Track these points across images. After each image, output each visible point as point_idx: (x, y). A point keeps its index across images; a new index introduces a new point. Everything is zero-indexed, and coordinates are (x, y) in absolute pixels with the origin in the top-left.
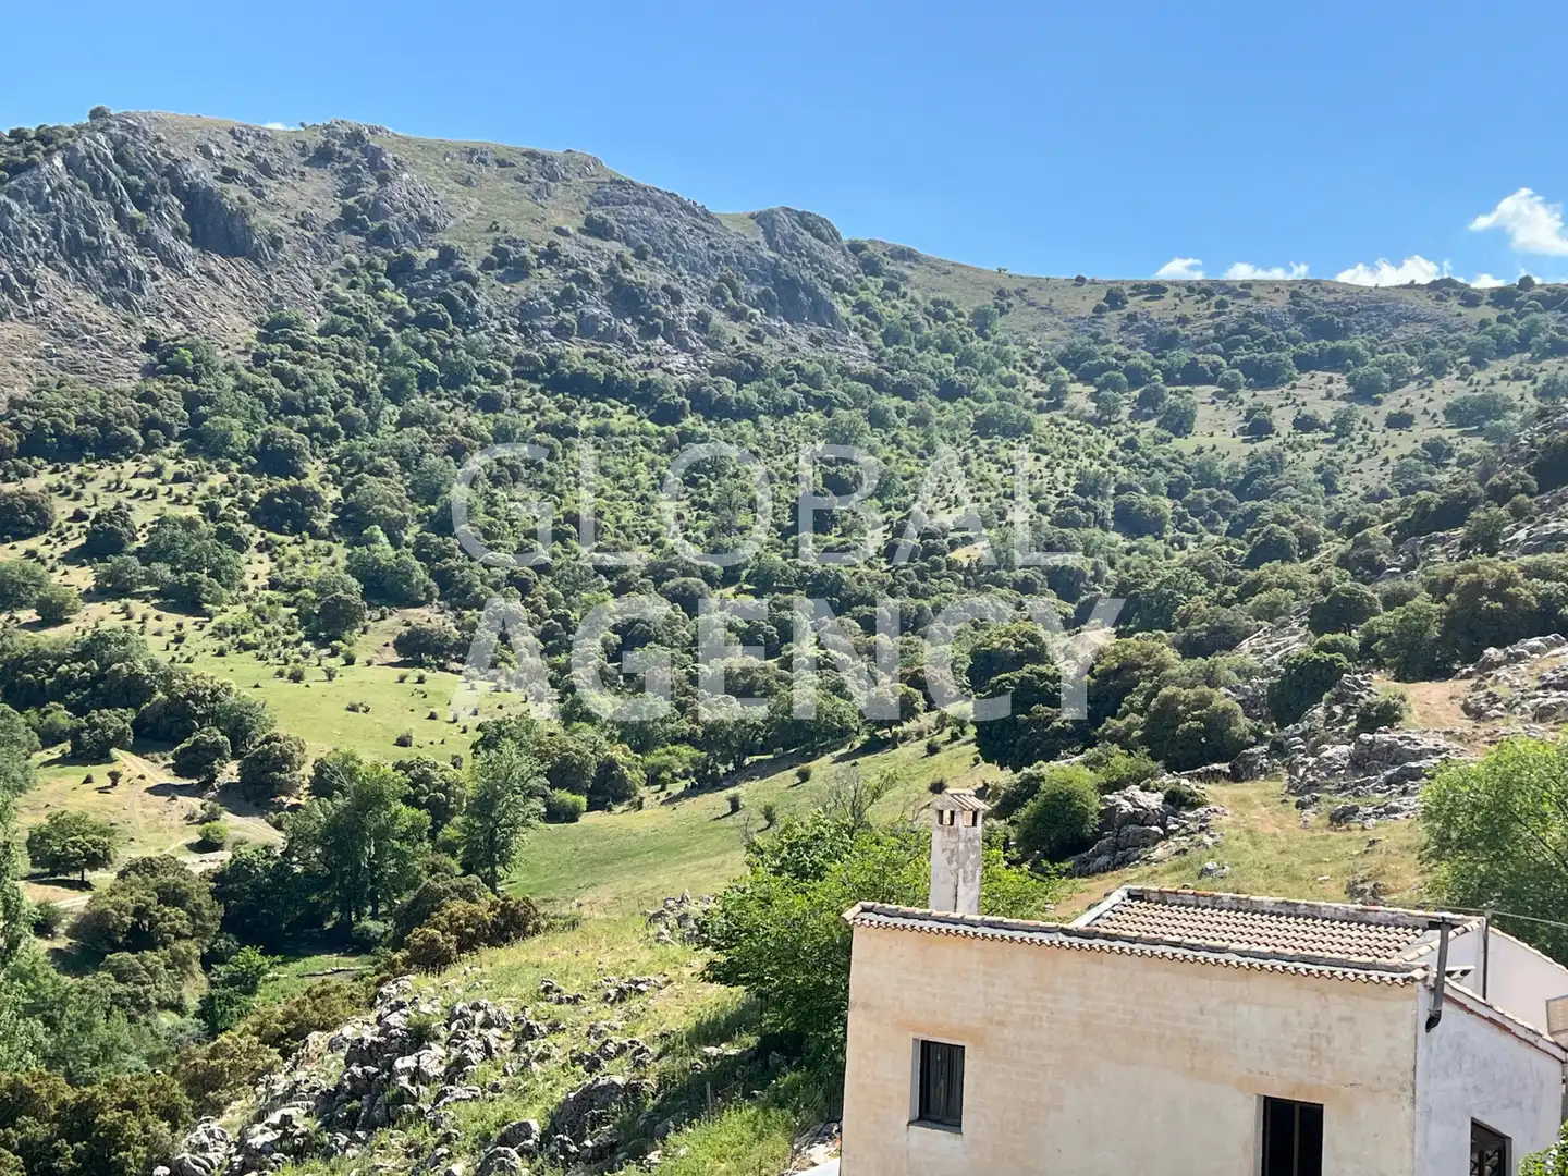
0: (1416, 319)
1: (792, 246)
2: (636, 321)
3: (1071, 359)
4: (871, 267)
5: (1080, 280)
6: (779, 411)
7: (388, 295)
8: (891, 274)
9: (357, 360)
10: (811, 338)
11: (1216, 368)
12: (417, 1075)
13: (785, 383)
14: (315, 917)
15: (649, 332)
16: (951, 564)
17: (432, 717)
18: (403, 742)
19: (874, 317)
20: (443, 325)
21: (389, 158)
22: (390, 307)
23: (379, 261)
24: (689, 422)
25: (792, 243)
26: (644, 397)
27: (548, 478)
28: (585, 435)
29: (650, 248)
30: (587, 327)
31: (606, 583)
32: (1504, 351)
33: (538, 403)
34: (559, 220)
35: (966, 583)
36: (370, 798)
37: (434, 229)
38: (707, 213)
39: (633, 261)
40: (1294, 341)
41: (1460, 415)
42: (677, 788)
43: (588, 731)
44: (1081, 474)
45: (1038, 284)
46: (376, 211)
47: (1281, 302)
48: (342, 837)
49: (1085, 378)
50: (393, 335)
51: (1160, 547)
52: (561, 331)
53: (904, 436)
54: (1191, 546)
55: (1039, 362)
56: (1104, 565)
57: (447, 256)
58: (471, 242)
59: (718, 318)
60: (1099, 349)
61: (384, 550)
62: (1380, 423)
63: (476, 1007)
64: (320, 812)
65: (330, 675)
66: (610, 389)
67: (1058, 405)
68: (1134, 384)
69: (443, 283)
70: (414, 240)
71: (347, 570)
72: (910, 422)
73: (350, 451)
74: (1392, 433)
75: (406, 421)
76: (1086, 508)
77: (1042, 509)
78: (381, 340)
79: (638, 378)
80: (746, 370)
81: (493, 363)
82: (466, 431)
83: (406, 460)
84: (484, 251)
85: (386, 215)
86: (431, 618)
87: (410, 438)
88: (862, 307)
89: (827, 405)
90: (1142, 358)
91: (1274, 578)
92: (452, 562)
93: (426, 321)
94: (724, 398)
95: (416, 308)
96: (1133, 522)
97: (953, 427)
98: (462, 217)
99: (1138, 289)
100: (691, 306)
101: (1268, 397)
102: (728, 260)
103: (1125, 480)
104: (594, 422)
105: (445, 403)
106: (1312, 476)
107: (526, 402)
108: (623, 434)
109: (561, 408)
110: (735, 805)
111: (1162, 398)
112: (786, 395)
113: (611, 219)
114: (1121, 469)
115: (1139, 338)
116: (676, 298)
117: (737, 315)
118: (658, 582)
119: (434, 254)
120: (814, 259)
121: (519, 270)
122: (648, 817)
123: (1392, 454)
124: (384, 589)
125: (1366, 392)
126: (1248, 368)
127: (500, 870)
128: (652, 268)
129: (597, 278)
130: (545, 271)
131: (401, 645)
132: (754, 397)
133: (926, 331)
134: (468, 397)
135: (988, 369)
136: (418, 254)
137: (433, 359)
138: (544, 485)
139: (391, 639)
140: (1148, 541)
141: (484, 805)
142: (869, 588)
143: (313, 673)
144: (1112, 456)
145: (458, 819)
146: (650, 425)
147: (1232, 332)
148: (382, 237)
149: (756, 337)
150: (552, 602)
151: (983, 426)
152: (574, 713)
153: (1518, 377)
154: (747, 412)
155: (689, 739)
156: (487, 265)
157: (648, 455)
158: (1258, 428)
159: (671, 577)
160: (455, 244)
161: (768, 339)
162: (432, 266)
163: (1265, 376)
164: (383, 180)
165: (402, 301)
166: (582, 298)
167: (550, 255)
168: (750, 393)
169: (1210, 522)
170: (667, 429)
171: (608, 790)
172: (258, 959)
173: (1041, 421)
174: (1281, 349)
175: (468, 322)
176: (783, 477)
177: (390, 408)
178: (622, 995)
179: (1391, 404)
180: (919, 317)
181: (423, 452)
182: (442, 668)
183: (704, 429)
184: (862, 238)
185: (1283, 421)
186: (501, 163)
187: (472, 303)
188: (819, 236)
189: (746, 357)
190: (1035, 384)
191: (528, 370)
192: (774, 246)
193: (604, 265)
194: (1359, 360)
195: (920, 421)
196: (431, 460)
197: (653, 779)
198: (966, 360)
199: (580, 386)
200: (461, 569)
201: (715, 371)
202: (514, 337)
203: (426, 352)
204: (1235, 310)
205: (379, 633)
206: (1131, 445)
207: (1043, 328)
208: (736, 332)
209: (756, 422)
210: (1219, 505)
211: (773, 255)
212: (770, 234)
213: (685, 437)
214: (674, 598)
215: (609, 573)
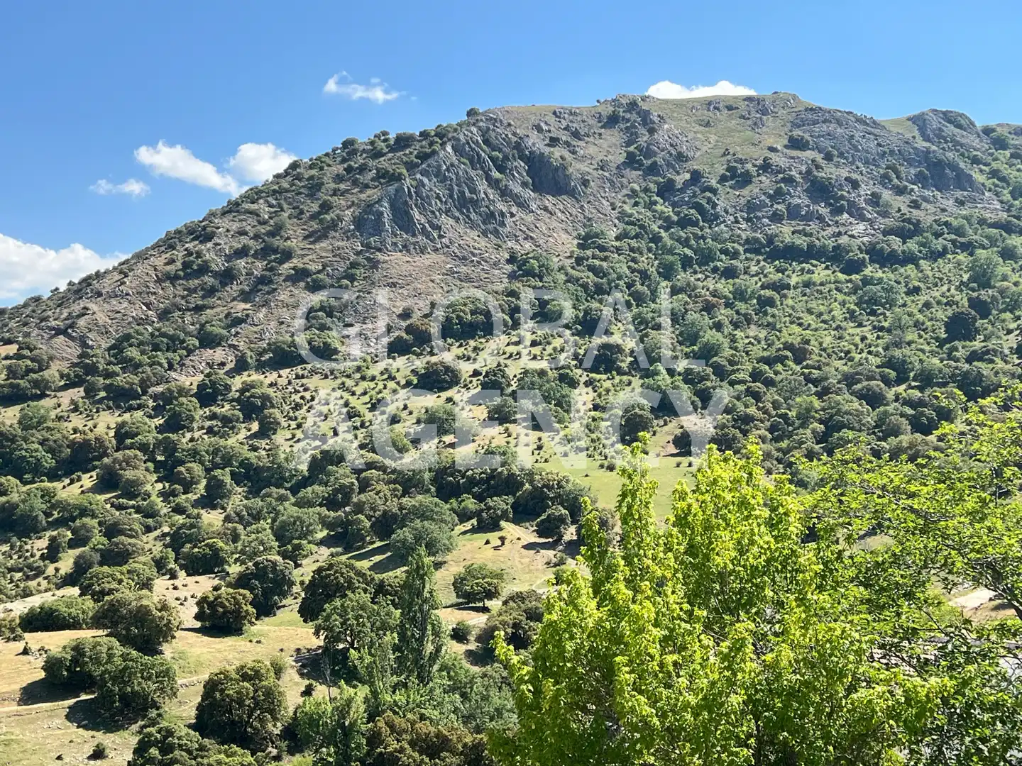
1: (939, 136)
2: (828, 204)
4: (1000, 144)
6: (935, 256)
7: (659, 207)
8: (1015, 147)
9: (641, 253)
10: (957, 200)
13: (937, 235)
15: (837, 211)
19: (1003, 179)
20: (695, 224)
21: (655, 116)
22: (661, 216)
23: (652, 185)
24: (868, 271)
25: (939, 134)
26: (835, 257)
27: (771, 320)
28: (795, 288)
29: (836, 153)
30: (794, 213)
31: (814, 389)
33: (762, 269)
34: (770, 141)
37: (687, 159)
38: (874, 122)
39: (823, 163)
46: (648, 153)
52: (776, 218)
57: (696, 176)
58: (712, 165)
59: (886, 195)
66: (812, 254)
69: (695, 195)
70: (674, 168)
73: (639, 315)
75: (674, 291)
78: (656, 239)
79: (831, 244)
80: (908, 230)
81: (730, 245)
82: (715, 294)
83: (675, 317)
84: (721, 169)
85: (655, 154)
87: (678, 302)
88: (994, 174)
89: (968, 248)
92: (709, 384)
93: (684, 222)
94: (893, 251)
95: (677, 214)
98: (705, 149)
100: (866, 189)
102: (892, 152)
104: (799, 279)
105: (700, 276)
107: (754, 269)
108: (822, 284)
109: (778, 270)
112: (938, 244)
113: (807, 136)
116: (855, 185)
117: (900, 191)
118: (849, 386)
119: (688, 176)
120: (955, 143)
121: (745, 180)
128: (837, 166)
129: (798, 178)
130: (763, 178)
132: (915, 248)
134: (715, 270)
136: (677, 178)
137: (690, 247)
138: (769, 324)
139: (671, 438)
146: (842, 277)
148: (653, 170)
149: (915, 205)
150: (776, 405)
154: (910, 259)
156: (723, 179)
157: (840, 297)
159: (859, 381)
160: (701, 168)
161: (924, 205)
162: (687, 184)
164: (652, 131)
165: (668, 210)
166: (789, 194)
167: (766, 167)
168: (912, 245)
170: (853, 277)
175: (712, 219)
176: (939, 303)
177: (664, 284)
181: (687, 311)
183: (880, 274)
184: (992, 123)
186: (730, 108)
187: (715, 206)
188: (959, 126)
189: (909, 221)
191: (753, 247)
192: (927, 139)
193: (804, 168)
196: (691, 316)
199: (791, 254)
200: (714, 388)
201: (886, 233)
202: (744, 226)
203: (686, 243)
205: (662, 436)
208: (900, 203)
209: (917, 266)
211: (927, 144)
212: (922, 130)
213: (866, 281)
214: (861, 396)
215: (815, 382)
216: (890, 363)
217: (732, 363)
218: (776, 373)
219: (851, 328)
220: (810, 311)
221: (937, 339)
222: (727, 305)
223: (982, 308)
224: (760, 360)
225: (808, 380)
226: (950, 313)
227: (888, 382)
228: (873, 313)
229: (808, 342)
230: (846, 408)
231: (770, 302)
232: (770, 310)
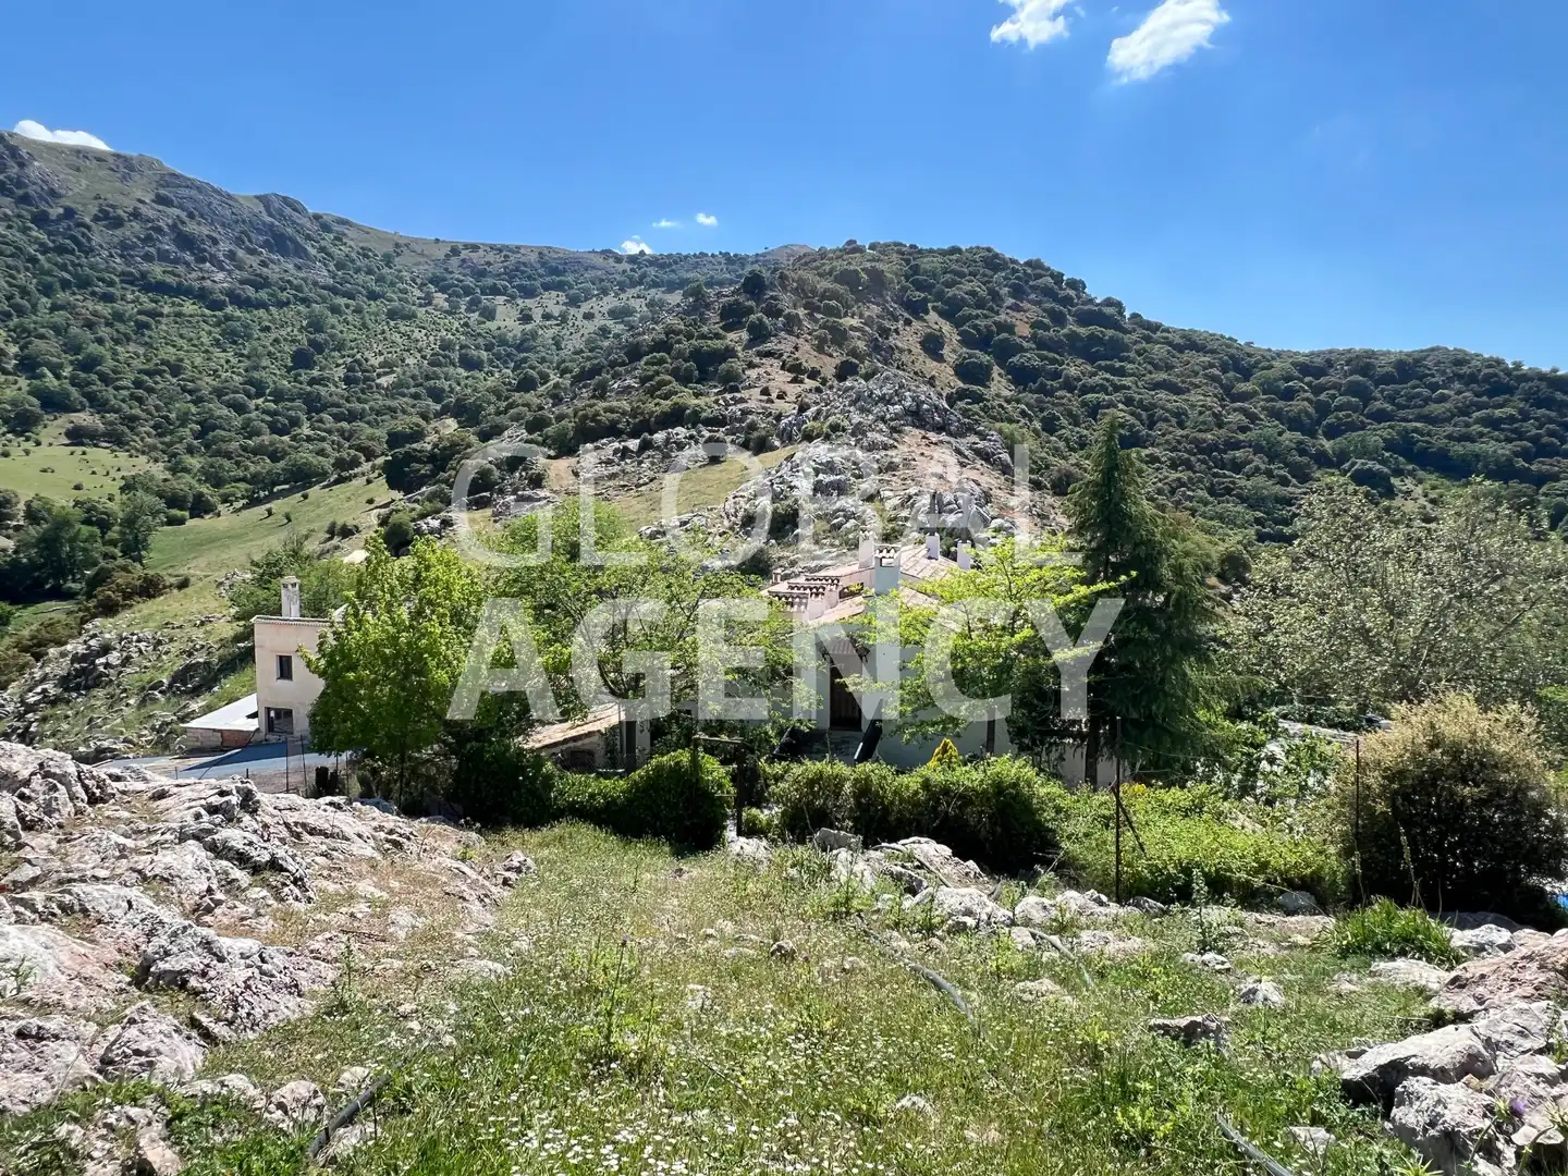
0: (594, 268)
1: (281, 215)
2: (193, 254)
3: (435, 281)
4: (326, 228)
5: (437, 241)
6: (281, 304)
7: (34, 234)
8: (337, 232)
9: (19, 272)
10: (296, 265)
11: (505, 288)
12: (107, 665)
13: (283, 289)
14: (40, 583)
15: (203, 260)
16: (378, 386)
17: (94, 473)
18: (78, 487)
19: (328, 254)
20: (72, 252)
21: (23, 152)
22: (36, 241)
23: (24, 213)
24: (229, 309)
25: (281, 213)
26: (202, 296)
27: (147, 339)
28: (168, 316)
29: (196, 213)
30: (163, 256)
31: (189, 398)
32: (633, 284)
33: (138, 298)
34: (139, 194)
35: (387, 395)
36: (63, 523)
37: (60, 196)
38: (229, 195)
39: (186, 219)
40: (540, 276)
41: (614, 314)
42: (238, 505)
43: (187, 478)
44: (442, 340)
45: (416, 241)
46: (20, 184)
47: (533, 257)
48: (49, 543)
49: (443, 290)
50: (40, 257)
51: (481, 375)
52: (148, 258)
53: (350, 318)
54: (497, 375)
55: (419, 281)
56: (454, 385)
57: (69, 213)
58: (84, 205)
59: (241, 253)
60: (448, 276)
61: (50, 381)
62: (580, 317)
63: (133, 634)
64: (34, 532)
65: (27, 452)
66: (181, 291)
67: (430, 304)
68: (467, 294)
69: (69, 228)
70: (47, 202)
71: (29, 393)
72: (354, 311)
73: (20, 325)
74: (585, 322)
75: (54, 308)
76: (445, 357)
77: (424, 357)
78: (33, 260)
79: (196, 285)
80: (260, 283)
81: (106, 275)
82: (95, 313)
83: (57, 329)
84: (94, 210)
85: (26, 186)
86: (85, 418)
87: (60, 317)
88: (322, 249)
89: (305, 301)
90: (469, 281)
91: (520, 401)
92: (94, 388)
93: (61, 250)
94: (249, 298)
95: (53, 242)
96: (470, 364)
97: (377, 315)
98: (76, 190)
99: (466, 246)
100: (224, 246)
101: (529, 302)
102: (244, 222)
103: (464, 343)
104: (171, 310)
105: (78, 297)
106: (551, 341)
107: (130, 297)
108: (191, 316)
109: (152, 301)
110: (270, 513)
111: (480, 302)
112: (284, 296)
113: (171, 196)
114: (463, 338)
115: (468, 271)
116: (215, 242)
117: (252, 252)
118: (219, 397)
119: (61, 211)
120: (294, 222)
121: (117, 223)
122: (225, 520)
123: (586, 332)
124: (54, 403)
125: (574, 302)
126: (521, 288)
127: (143, 553)
128: (199, 224)
129: (166, 229)
130: (134, 224)
131: (69, 434)
132: (265, 297)
133: (358, 263)
134: (93, 294)
135: (392, 284)
136: (50, 211)
137: (67, 271)
138: (146, 343)
139: (63, 431)
140: (476, 373)
141: (130, 522)
142: (335, 398)
143: (16, 451)
144: (457, 330)
145: (116, 528)
146: (207, 312)
147: (512, 270)
148: (25, 199)
149: (264, 264)
150: (157, 408)
151: (392, 315)
152: (176, 469)
153: (639, 297)
154: (261, 305)
155: (243, 480)
156: (96, 219)
157: (207, 328)
158: (526, 318)
159: (227, 394)
160: (73, 206)
161: (271, 265)
162: (60, 218)
163: (529, 293)
164: (22, 165)
165: (43, 237)
166: (158, 239)
167: (136, 215)
168: (263, 295)
169: (505, 363)
170: (217, 313)
171: (200, 508)
172: (9, 608)
173: (421, 312)
174: (535, 279)
175: (88, 251)
176: (285, 340)
177: (44, 300)
178: (202, 623)
179: (585, 307)
180: (354, 255)
181: (69, 325)
182: (96, 446)
183: (238, 313)
184: (320, 212)
185: (537, 314)
186: (99, 159)
187: (89, 240)
188: (295, 210)
189: (260, 276)
190: (418, 293)
191: (128, 279)
192: (270, 215)
193: (170, 222)
194: (571, 287)
195: (358, 311)
196: (74, 330)
197: (225, 499)
198: (380, 280)
199: (161, 288)
200: (100, 391)
201: (242, 282)
202: (118, 260)
203: (63, 268)
204: (513, 258)
205: (54, 428)
206: (466, 325)
207: (418, 264)
208: (253, 261)
209: (268, 310)
210: (508, 355)
211: (270, 219)
212: (267, 208)
213: (228, 318)
214: (229, 405)
215: (190, 392)
216: (250, 382)
217: (114, 372)
218: (156, 383)
219: (217, 352)
220: (181, 336)
221: (286, 366)
222: (108, 324)
223: (318, 347)
224: (140, 372)
225: (184, 390)
226: (294, 348)
227: (250, 397)
228: (235, 343)
229: (182, 360)
230: (218, 413)
231: (147, 326)
232: (146, 332)
